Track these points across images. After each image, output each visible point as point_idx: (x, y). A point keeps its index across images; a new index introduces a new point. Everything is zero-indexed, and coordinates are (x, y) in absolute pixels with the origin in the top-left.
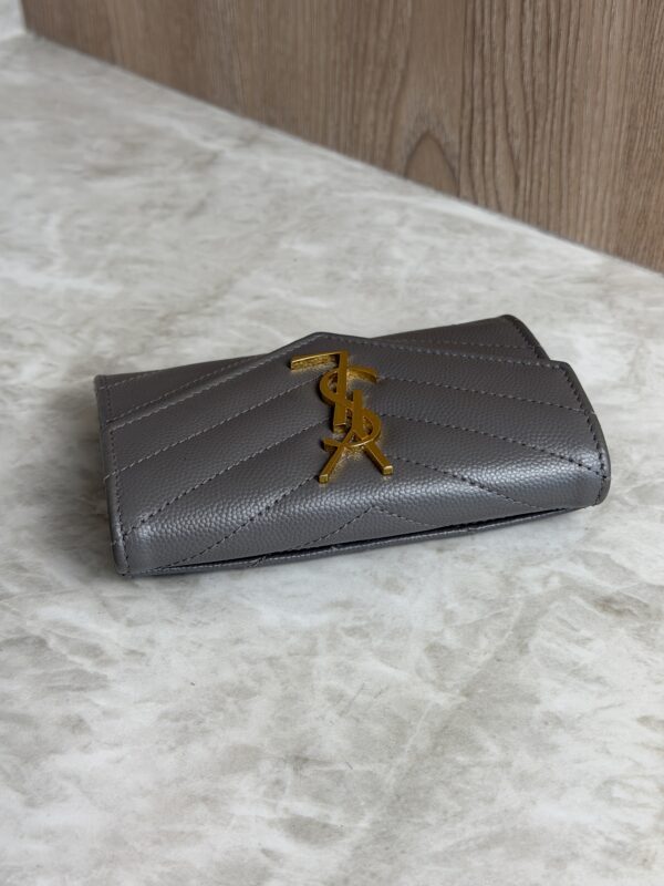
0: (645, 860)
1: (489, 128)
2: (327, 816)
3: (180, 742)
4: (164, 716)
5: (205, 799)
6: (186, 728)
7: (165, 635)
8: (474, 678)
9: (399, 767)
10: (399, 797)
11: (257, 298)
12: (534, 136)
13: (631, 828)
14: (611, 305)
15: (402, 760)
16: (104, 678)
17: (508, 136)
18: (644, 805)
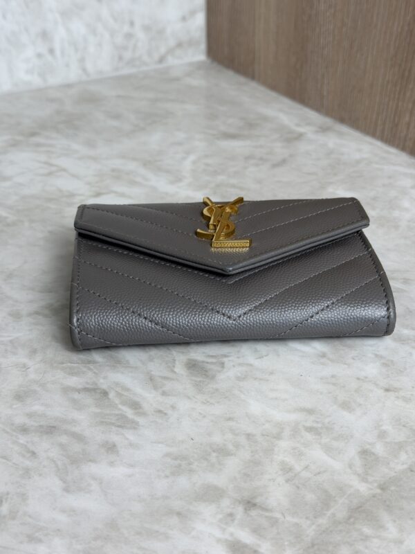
2: (259, 546)
3: (173, 474)
4: (167, 455)
5: (179, 514)
6: (180, 465)
7: (184, 405)
8: (390, 478)
9: (319, 526)
10: (313, 545)
15: (323, 521)
16: (137, 423)
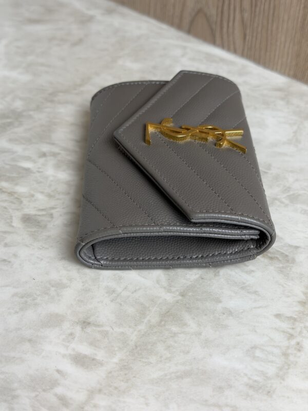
0: (269, 392)
1: (232, 7)
2: (96, 354)
3: (22, 309)
4: (15, 295)
5: (30, 341)
6: (26, 302)
7: (24, 253)
8: (187, 287)
9: (139, 331)
10: (136, 347)
12: (255, 12)
13: (263, 373)
14: (288, 103)
15: (142, 327)
17: (242, 11)
18: (272, 362)
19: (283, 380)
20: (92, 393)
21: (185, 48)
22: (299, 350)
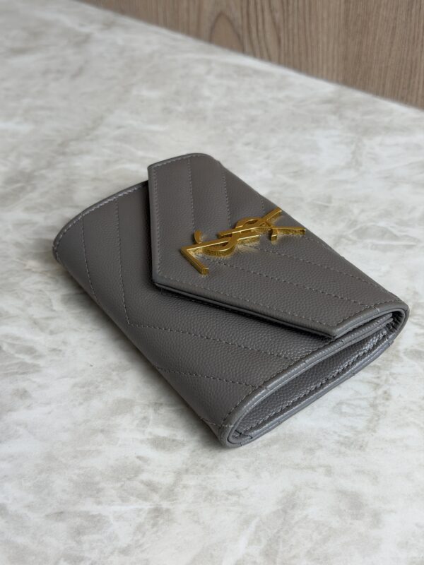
0: (361, 446)
1: (259, 7)
3: (85, 400)
4: (75, 385)
5: (102, 431)
6: (89, 391)
7: (73, 338)
11: (119, 127)
12: (288, 11)
13: (352, 428)
14: (341, 117)
16: (38, 366)
17: (271, 11)
18: (361, 415)
19: (375, 431)
20: (179, 474)
21: (209, 62)
22: (387, 399)
